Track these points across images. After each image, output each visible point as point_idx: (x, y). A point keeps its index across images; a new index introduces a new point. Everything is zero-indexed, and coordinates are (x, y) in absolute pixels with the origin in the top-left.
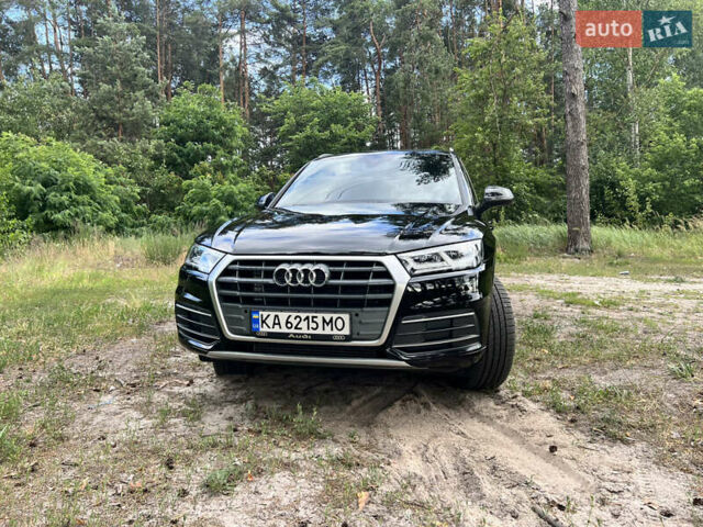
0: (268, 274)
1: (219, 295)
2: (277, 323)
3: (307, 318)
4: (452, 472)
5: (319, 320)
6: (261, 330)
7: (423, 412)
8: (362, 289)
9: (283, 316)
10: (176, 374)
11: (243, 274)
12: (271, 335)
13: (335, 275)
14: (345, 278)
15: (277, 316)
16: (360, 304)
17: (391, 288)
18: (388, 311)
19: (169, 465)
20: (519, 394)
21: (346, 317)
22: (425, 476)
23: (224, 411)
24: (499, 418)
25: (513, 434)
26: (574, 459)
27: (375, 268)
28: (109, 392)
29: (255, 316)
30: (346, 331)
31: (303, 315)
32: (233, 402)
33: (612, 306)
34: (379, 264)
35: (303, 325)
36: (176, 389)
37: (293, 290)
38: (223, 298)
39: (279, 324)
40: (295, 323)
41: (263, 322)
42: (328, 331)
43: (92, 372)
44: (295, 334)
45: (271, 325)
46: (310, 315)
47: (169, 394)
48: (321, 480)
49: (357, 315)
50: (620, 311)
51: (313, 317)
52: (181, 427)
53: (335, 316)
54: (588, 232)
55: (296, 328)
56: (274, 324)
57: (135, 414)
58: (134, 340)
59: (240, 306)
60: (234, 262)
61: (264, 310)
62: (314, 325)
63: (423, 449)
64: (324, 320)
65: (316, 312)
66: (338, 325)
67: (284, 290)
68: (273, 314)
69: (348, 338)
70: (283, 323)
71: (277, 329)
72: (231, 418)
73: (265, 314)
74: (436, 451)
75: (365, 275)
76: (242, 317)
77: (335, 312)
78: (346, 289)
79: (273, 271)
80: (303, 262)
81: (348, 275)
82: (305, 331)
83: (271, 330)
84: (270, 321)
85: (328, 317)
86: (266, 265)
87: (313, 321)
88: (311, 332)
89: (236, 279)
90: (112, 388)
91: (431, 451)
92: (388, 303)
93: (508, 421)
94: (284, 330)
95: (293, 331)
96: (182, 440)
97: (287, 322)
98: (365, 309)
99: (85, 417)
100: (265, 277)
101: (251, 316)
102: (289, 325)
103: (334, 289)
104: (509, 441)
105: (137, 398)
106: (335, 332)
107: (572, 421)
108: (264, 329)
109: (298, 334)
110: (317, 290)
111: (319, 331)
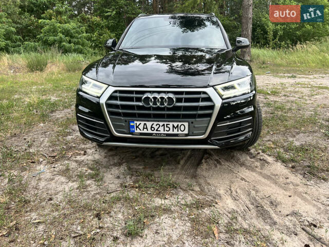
0: (139, 100)
1: (108, 112)
2: (145, 127)
3: (164, 125)
4: (251, 207)
5: (171, 126)
6: (136, 131)
7: (219, 166)
8: (195, 108)
9: (149, 124)
10: (74, 147)
11: (122, 99)
12: (141, 134)
13: (179, 100)
14: (185, 102)
15: (145, 124)
16: (194, 116)
17: (212, 107)
18: (210, 120)
19: (98, 216)
20: (260, 151)
21: (186, 124)
22: (238, 210)
23: (112, 172)
24: (256, 167)
25: (268, 177)
26: (306, 193)
27: (203, 96)
28: (40, 163)
29: (132, 124)
30: (186, 132)
31: (161, 124)
32: (115, 165)
33: (276, 94)
34: (205, 93)
35: (161, 129)
36: (78, 158)
37: (155, 109)
38: (110, 113)
39: (147, 128)
40: (156, 128)
41: (137, 127)
42: (176, 132)
43: (26, 150)
44: (156, 134)
45: (142, 129)
46: (165, 123)
47: (76, 161)
48: (187, 218)
49: (192, 123)
50: (280, 97)
51: (167, 125)
52: (94, 187)
53: (180, 124)
54: (250, 52)
55: (157, 130)
56: (144, 128)
57: (63, 179)
58: (42, 125)
59: (122, 118)
60: (116, 92)
61: (137, 121)
62: (168, 129)
63: (229, 192)
64: (173, 126)
65: (169, 121)
66: (181, 128)
67: (149, 109)
68: (143, 123)
69: (187, 135)
70: (149, 127)
71: (145, 131)
72: (118, 177)
73: (138, 123)
74: (237, 192)
75: (197, 100)
76: (124, 124)
77: (180, 122)
78: (186, 108)
79: (141, 98)
80: (159, 92)
81: (187, 100)
82: (162, 132)
83: (142, 132)
84: (141, 127)
85: (176, 124)
86: (136, 94)
87: (167, 127)
88: (166, 132)
89: (119, 103)
90: (41, 160)
91: (234, 193)
92: (210, 115)
93: (261, 169)
94: (150, 131)
95: (155, 132)
96: (98, 196)
97: (152, 127)
98: (197, 119)
99: (34, 183)
100: (136, 101)
101: (129, 124)
102: (153, 129)
103: (179, 108)
104: (268, 182)
105: (59, 166)
106: (180, 132)
107: (293, 167)
108: (138, 131)
109: (158, 134)
110: (169, 109)
111: (171, 132)
